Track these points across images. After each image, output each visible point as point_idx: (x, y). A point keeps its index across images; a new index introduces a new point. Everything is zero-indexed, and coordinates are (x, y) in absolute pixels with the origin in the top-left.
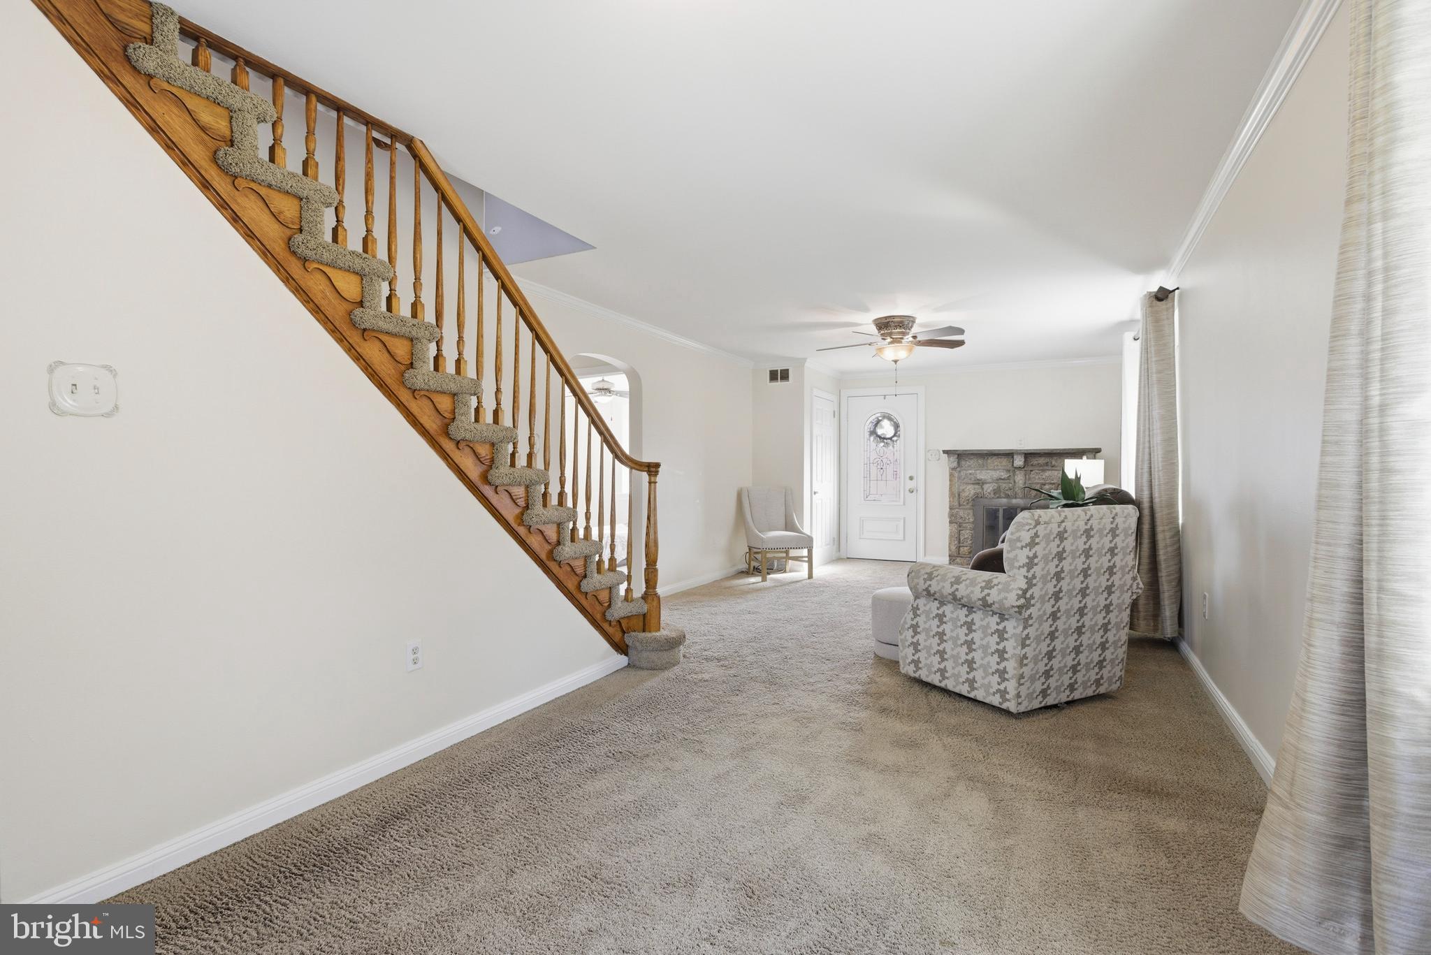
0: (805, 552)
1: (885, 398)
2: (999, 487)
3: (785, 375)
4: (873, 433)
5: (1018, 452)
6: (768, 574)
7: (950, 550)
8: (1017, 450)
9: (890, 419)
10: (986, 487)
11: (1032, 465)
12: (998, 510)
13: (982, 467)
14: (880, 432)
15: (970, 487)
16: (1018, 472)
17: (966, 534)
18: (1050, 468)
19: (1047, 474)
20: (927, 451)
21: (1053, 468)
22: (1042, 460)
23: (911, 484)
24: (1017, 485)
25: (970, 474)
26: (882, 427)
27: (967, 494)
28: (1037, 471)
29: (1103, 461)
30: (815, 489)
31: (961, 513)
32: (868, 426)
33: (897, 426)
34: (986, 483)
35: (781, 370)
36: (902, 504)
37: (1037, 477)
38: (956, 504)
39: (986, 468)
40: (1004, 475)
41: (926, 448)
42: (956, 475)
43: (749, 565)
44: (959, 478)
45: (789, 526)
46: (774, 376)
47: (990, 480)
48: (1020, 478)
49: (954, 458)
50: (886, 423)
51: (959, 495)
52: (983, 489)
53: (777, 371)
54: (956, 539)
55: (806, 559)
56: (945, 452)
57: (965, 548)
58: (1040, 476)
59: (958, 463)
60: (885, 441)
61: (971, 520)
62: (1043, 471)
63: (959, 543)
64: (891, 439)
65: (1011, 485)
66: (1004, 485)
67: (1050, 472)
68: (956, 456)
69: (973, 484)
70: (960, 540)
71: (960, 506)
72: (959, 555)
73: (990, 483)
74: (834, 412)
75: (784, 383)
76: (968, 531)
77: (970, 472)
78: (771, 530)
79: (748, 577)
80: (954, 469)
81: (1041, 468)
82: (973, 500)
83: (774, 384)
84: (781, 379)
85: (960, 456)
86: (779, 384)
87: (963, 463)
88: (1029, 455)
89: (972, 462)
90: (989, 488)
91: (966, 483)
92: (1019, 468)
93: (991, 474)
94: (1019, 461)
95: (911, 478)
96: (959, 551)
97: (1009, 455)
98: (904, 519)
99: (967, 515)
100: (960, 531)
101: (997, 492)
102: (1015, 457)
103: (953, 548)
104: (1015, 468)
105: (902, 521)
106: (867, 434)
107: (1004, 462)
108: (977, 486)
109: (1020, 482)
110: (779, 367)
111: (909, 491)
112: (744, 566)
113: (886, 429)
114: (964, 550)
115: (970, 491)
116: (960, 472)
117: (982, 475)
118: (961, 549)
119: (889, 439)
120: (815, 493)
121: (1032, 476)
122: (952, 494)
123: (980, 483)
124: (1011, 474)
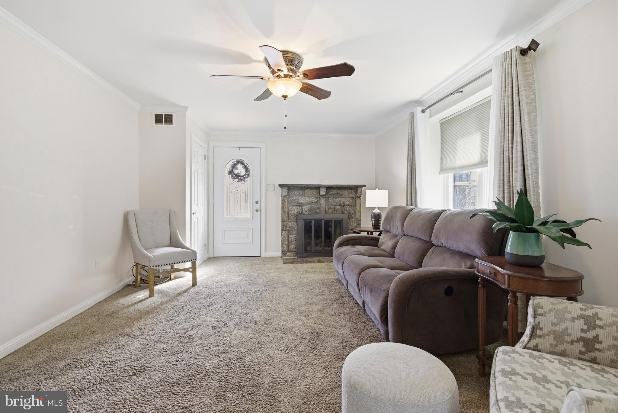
0: (188, 265)
1: (239, 149)
2: (311, 208)
3: (169, 119)
4: (231, 172)
5: (323, 186)
6: (156, 284)
7: (283, 247)
8: (322, 185)
9: (242, 163)
10: (304, 207)
11: (330, 194)
12: (311, 222)
13: (302, 195)
14: (236, 172)
15: (295, 207)
16: (322, 198)
17: (293, 237)
18: (339, 196)
19: (338, 199)
20: (267, 185)
21: (341, 196)
22: (335, 192)
23: (257, 206)
24: (322, 206)
25: (295, 199)
26: (237, 169)
27: (293, 212)
28: (333, 198)
29: (388, 191)
30: (193, 211)
31: (290, 224)
32: (229, 168)
33: (247, 169)
34: (304, 205)
35: (165, 115)
36: (251, 219)
37: (332, 202)
38: (286, 218)
39: (304, 196)
40: (314, 200)
41: (266, 184)
42: (286, 200)
43: (136, 277)
44: (288, 202)
45: (174, 243)
46: (158, 119)
47: (306, 203)
48: (323, 201)
49: (285, 190)
50: (240, 166)
51: (288, 213)
52: (302, 209)
53: (162, 115)
54: (286, 241)
55: (191, 270)
56: (280, 186)
57: (292, 246)
58: (334, 201)
59: (288, 193)
60: (239, 178)
61: (296, 228)
62: (336, 198)
63: (289, 243)
64: (243, 176)
65: (318, 206)
66: (314, 206)
67: (339, 198)
68: (287, 188)
69: (296, 206)
70: (289, 240)
71: (288, 220)
72: (288, 250)
73: (306, 205)
74: (205, 156)
75: (168, 126)
76: (294, 235)
77: (295, 198)
78: (157, 247)
79: (136, 292)
80: (285, 196)
81: (334, 196)
82: (297, 216)
83: (159, 126)
84: (165, 122)
85: (290, 188)
86: (163, 126)
87: (291, 192)
88: (329, 188)
89: (296, 192)
90: (305, 208)
91: (292, 205)
92: (323, 196)
93: (306, 199)
94: (323, 192)
95: (257, 202)
96: (288, 247)
97: (317, 188)
98: (253, 229)
99: (293, 225)
100: (289, 235)
101: (310, 210)
102: (321, 189)
103: (285, 246)
104: (321, 196)
105: (252, 229)
106: (227, 172)
107: (315, 192)
108: (299, 207)
109: (323, 204)
110: (164, 111)
111: (256, 210)
112: (130, 279)
113: (240, 170)
114: (292, 247)
115: (295, 210)
116: (289, 198)
117: (302, 200)
118: (290, 246)
119: (242, 176)
120: (193, 214)
121: (330, 201)
122: (283, 212)
123: (300, 205)
124: (318, 200)
